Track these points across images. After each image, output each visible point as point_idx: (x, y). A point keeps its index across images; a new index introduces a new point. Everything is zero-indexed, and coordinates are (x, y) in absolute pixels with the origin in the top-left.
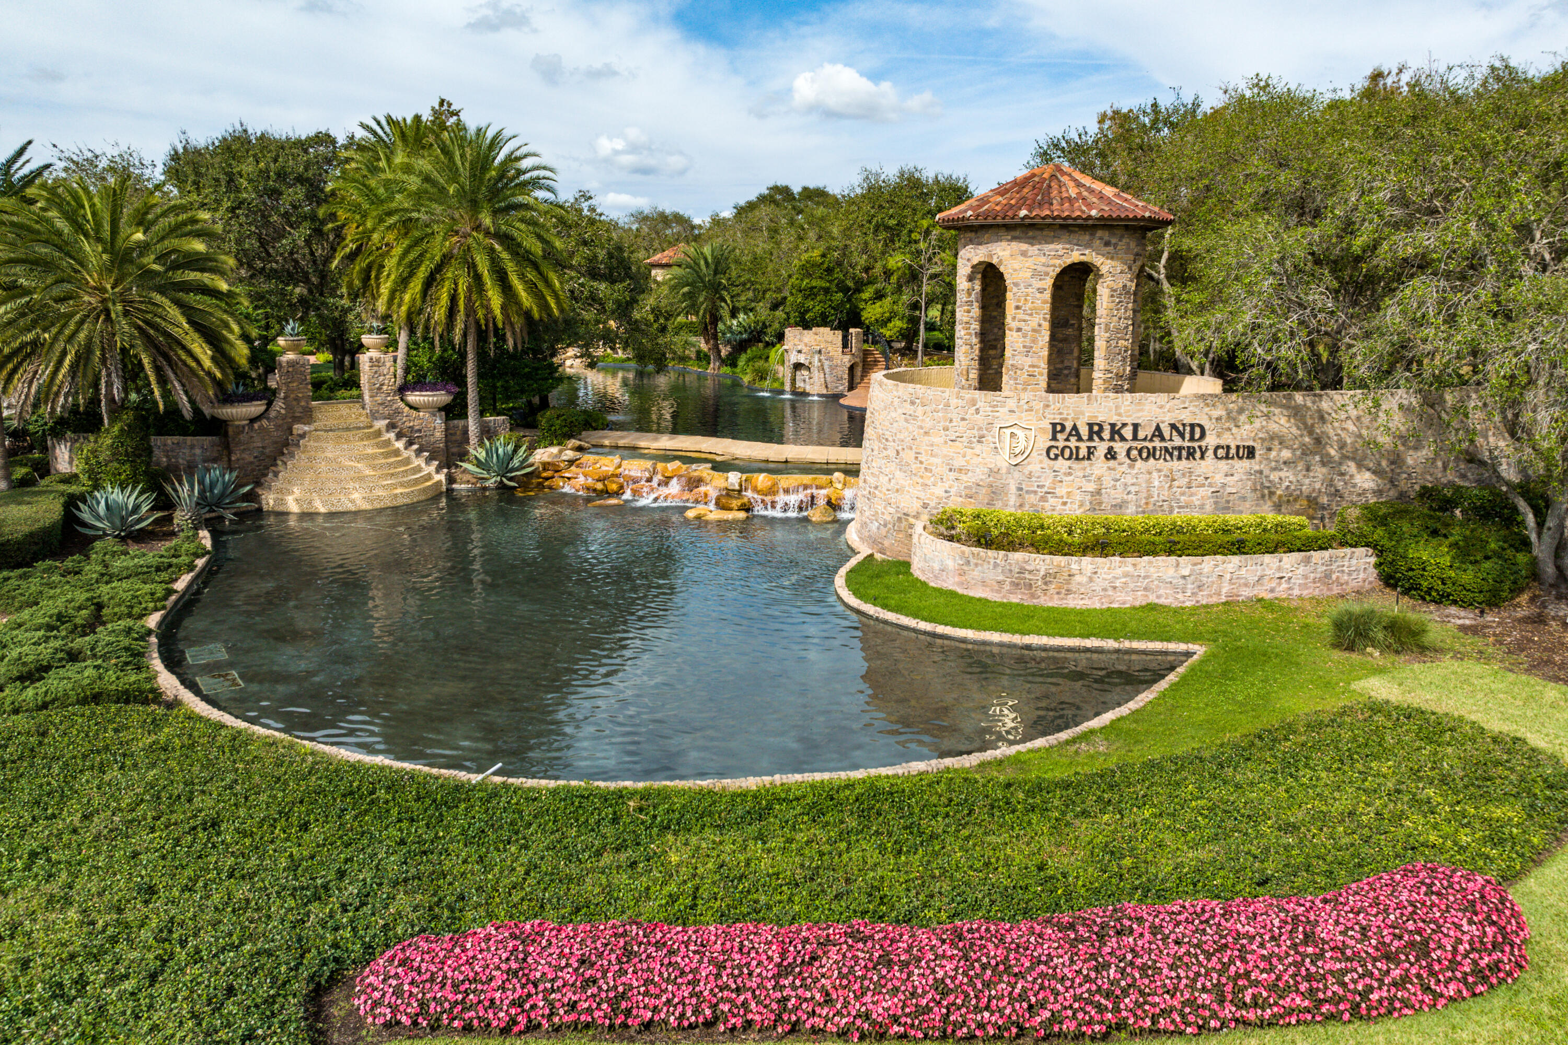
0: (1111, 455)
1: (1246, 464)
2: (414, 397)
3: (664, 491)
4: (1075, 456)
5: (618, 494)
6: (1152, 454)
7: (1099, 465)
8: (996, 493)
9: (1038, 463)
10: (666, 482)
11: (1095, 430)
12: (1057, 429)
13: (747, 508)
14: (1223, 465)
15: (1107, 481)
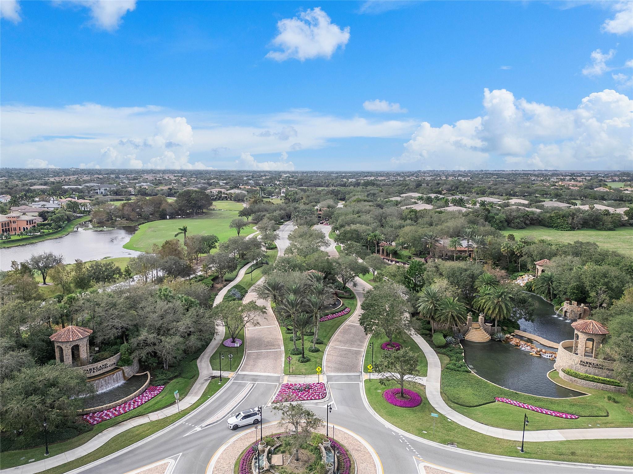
0: (589, 366)
1: (612, 372)
2: (486, 324)
3: (527, 348)
4: (584, 365)
5: (520, 346)
6: (596, 367)
7: (587, 368)
8: (572, 367)
9: (578, 365)
10: (528, 346)
11: (587, 363)
12: (581, 361)
13: (540, 355)
14: (608, 371)
15: (588, 370)
